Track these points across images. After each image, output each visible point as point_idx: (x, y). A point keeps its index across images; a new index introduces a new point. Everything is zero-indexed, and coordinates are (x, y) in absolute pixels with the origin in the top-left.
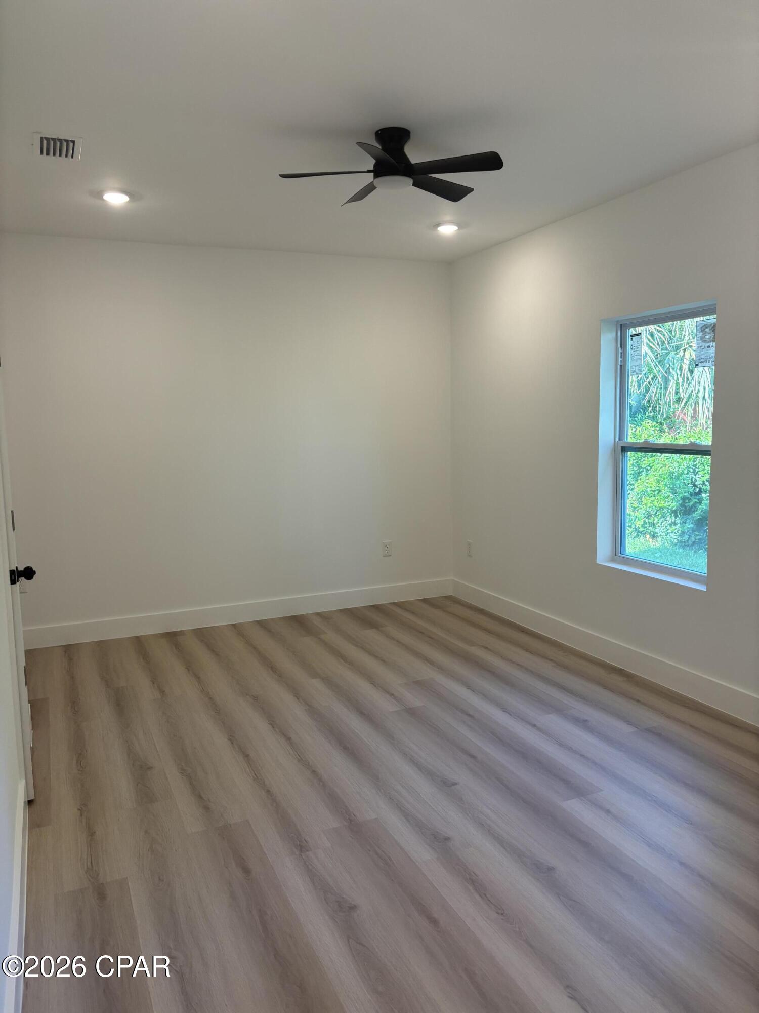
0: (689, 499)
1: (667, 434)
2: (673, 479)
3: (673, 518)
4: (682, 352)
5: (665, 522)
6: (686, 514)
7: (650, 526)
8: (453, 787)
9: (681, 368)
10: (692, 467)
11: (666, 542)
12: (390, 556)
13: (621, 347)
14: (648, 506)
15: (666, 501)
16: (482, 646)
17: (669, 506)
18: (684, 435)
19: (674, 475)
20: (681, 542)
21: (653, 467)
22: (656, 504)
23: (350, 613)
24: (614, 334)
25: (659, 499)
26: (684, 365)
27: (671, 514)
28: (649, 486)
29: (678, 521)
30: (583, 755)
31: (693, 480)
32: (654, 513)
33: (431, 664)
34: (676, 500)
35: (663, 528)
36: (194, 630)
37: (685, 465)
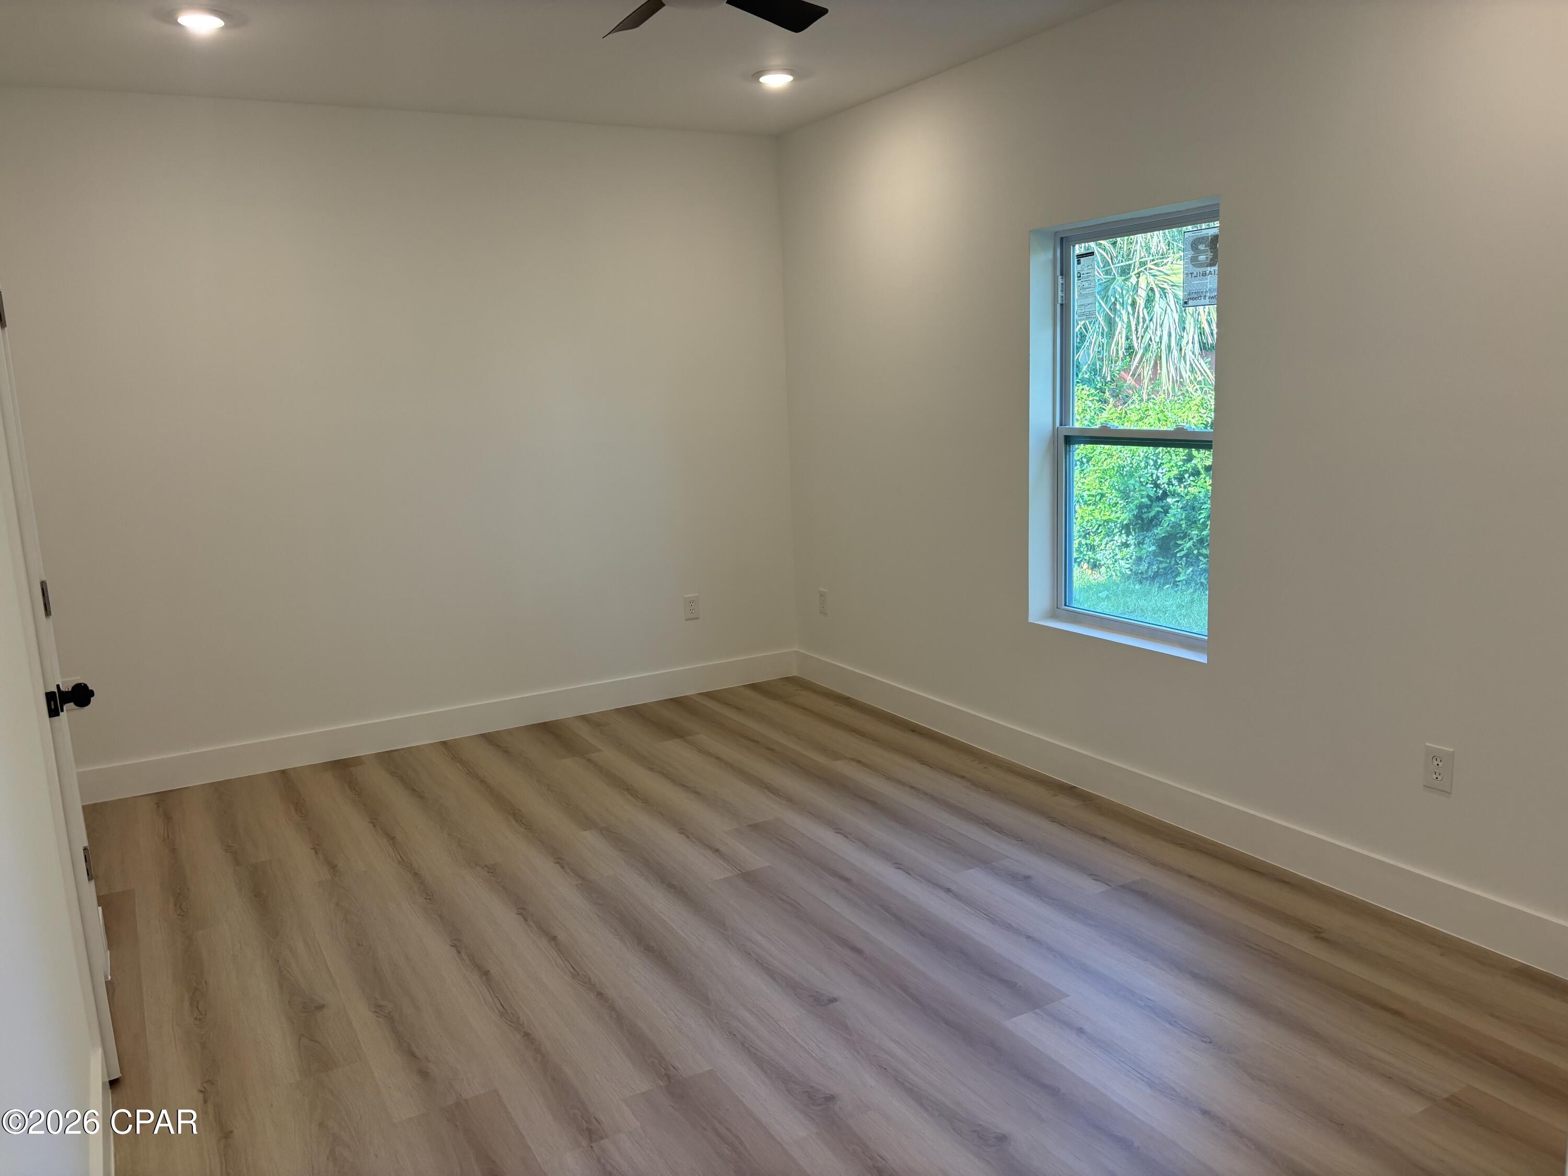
0: (1149, 507)
1: (1111, 405)
2: (1123, 477)
3: (1124, 536)
4: (1134, 277)
5: (1112, 543)
6: (1143, 531)
7: (1087, 551)
8: (831, 1006)
9: (1134, 304)
10: (1152, 457)
11: (1114, 574)
12: (698, 618)
13: (1062, 274)
14: (1086, 519)
15: (1112, 511)
16: (851, 759)
17: (1118, 518)
18: (1138, 407)
19: (1125, 470)
20: (1136, 574)
21: (1093, 459)
22: (1097, 515)
23: (636, 713)
24: (1050, 255)
25: (1103, 508)
26: (1137, 299)
27: (1121, 531)
28: (1087, 488)
29: (1131, 540)
30: (1030, 937)
31: (1154, 477)
32: (1093, 530)
33: (774, 794)
34: (1128, 509)
35: (1108, 552)
36: (378, 755)
37: (1142, 454)
